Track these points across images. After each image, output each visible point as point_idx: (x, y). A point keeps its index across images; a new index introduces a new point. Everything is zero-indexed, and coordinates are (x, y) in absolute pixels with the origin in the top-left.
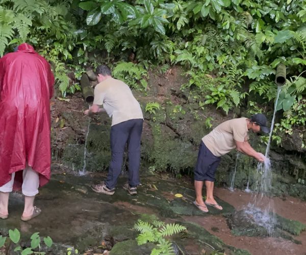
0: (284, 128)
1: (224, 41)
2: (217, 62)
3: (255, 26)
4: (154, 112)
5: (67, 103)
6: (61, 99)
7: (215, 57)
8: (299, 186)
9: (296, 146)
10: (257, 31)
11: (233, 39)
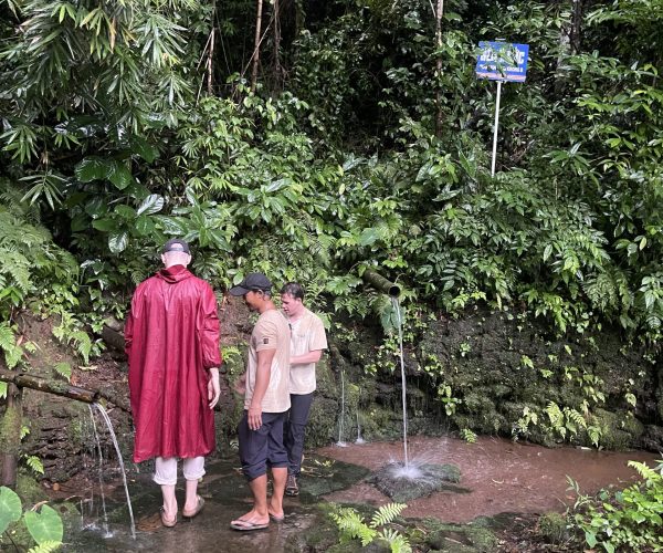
0: (390, 349)
1: (291, 250)
2: (286, 279)
3: (315, 226)
4: (231, 360)
5: (95, 372)
6: (84, 368)
7: (281, 272)
8: (418, 420)
9: (412, 370)
10: (319, 232)
11: (301, 247)
